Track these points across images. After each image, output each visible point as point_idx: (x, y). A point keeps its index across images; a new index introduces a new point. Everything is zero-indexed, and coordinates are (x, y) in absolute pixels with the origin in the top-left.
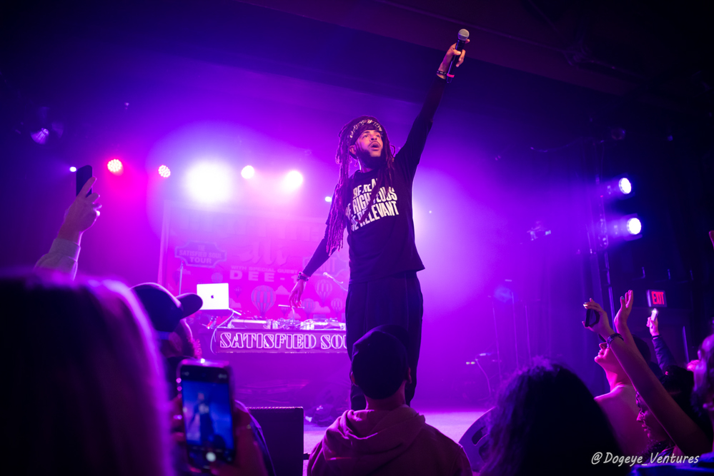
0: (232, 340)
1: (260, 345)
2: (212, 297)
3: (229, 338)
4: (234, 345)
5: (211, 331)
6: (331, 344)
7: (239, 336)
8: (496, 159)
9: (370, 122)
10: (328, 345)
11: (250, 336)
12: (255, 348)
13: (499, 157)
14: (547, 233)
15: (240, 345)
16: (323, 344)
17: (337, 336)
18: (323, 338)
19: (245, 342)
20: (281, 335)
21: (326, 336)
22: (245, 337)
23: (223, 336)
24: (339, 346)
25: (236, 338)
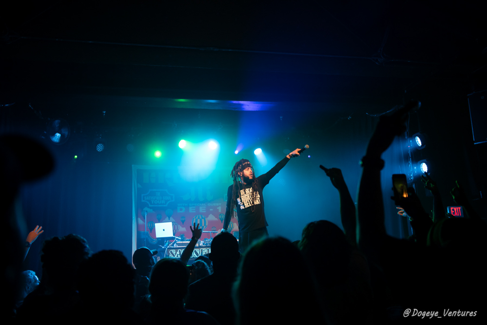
0: (176, 254)
3: (174, 253)
4: (177, 257)
5: (165, 249)
7: (180, 251)
20: (203, 249)
23: (171, 252)
25: (178, 253)
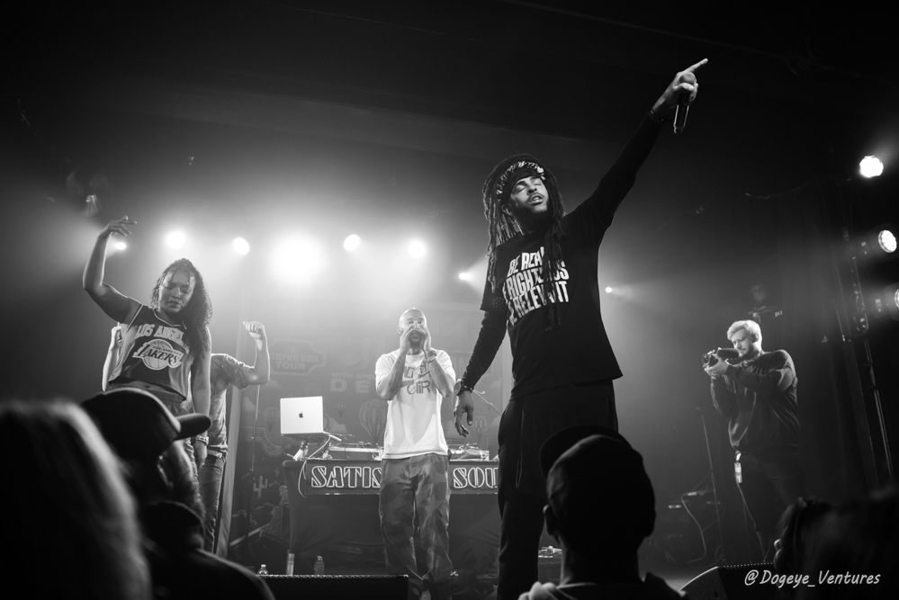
0: (327, 477)
1: (367, 484)
2: (301, 416)
3: (324, 474)
4: (331, 484)
6: (468, 482)
7: (338, 470)
8: (698, 212)
9: (522, 164)
10: (464, 482)
11: (353, 471)
12: (360, 487)
13: (701, 209)
14: (777, 314)
15: (340, 484)
16: (457, 480)
17: (476, 470)
18: (456, 471)
19: (346, 479)
21: (460, 469)
22: (345, 472)
23: (316, 470)
24: (480, 483)
25: (333, 474)
